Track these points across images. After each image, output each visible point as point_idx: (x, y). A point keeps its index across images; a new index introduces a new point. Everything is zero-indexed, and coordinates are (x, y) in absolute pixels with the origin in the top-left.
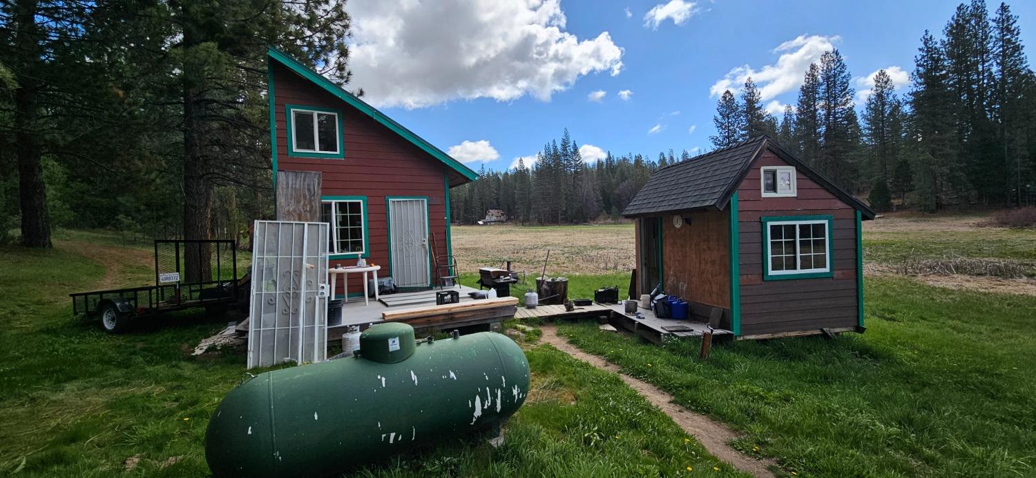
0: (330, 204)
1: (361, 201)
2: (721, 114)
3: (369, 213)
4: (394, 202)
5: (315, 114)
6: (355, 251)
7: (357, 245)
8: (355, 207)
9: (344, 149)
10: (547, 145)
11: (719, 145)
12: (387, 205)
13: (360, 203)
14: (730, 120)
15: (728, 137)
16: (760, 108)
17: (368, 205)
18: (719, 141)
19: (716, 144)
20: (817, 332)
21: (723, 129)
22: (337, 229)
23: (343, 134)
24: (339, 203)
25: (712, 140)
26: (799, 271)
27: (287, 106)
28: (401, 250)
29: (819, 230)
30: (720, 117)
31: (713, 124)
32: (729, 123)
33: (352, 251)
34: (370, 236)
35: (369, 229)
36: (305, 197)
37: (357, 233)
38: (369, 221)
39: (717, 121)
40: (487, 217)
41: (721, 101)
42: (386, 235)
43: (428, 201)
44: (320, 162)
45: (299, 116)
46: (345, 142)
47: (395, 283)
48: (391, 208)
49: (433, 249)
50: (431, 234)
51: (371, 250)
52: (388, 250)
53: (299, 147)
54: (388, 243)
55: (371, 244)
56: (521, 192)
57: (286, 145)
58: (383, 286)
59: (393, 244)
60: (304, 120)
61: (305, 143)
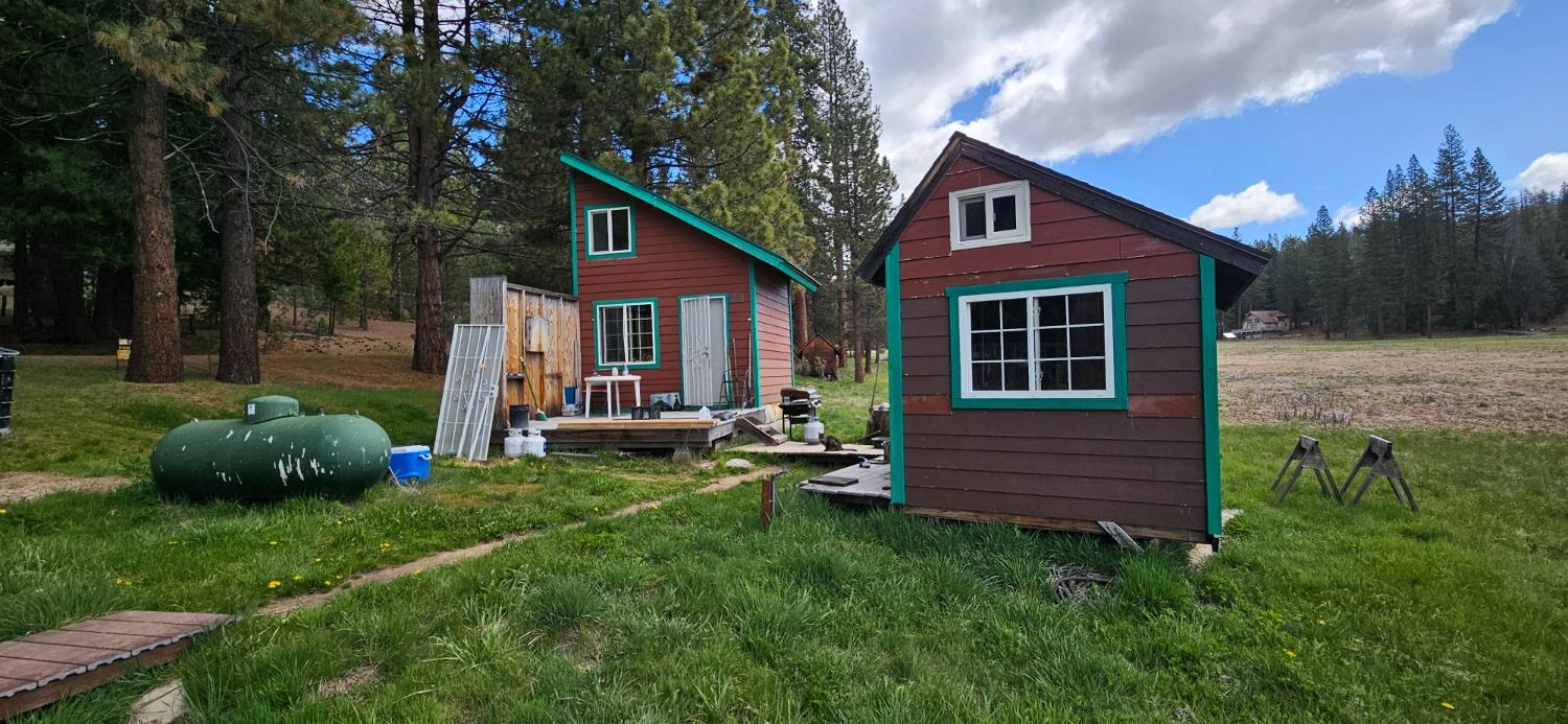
0: (621, 309)
1: (652, 304)
3: (660, 317)
4: (685, 302)
5: (609, 211)
6: (645, 360)
7: (648, 354)
8: (646, 310)
9: (636, 246)
10: (1394, 169)
12: (678, 307)
13: (650, 305)
17: (658, 307)
20: (1089, 528)
22: (629, 337)
23: (637, 228)
24: (632, 307)
26: (1035, 392)
27: (585, 207)
28: (691, 360)
33: (643, 361)
34: (661, 344)
35: (661, 335)
36: (489, 300)
37: (647, 340)
38: (660, 327)
40: (1245, 325)
42: (679, 343)
43: (728, 299)
44: (613, 263)
45: (595, 216)
46: (636, 238)
47: (682, 400)
48: (683, 310)
49: (732, 359)
50: (730, 341)
51: (661, 361)
52: (680, 360)
53: (596, 250)
54: (679, 353)
55: (662, 353)
56: (1324, 273)
57: (583, 249)
58: (661, 403)
59: (684, 352)
60: (600, 220)
61: (601, 244)
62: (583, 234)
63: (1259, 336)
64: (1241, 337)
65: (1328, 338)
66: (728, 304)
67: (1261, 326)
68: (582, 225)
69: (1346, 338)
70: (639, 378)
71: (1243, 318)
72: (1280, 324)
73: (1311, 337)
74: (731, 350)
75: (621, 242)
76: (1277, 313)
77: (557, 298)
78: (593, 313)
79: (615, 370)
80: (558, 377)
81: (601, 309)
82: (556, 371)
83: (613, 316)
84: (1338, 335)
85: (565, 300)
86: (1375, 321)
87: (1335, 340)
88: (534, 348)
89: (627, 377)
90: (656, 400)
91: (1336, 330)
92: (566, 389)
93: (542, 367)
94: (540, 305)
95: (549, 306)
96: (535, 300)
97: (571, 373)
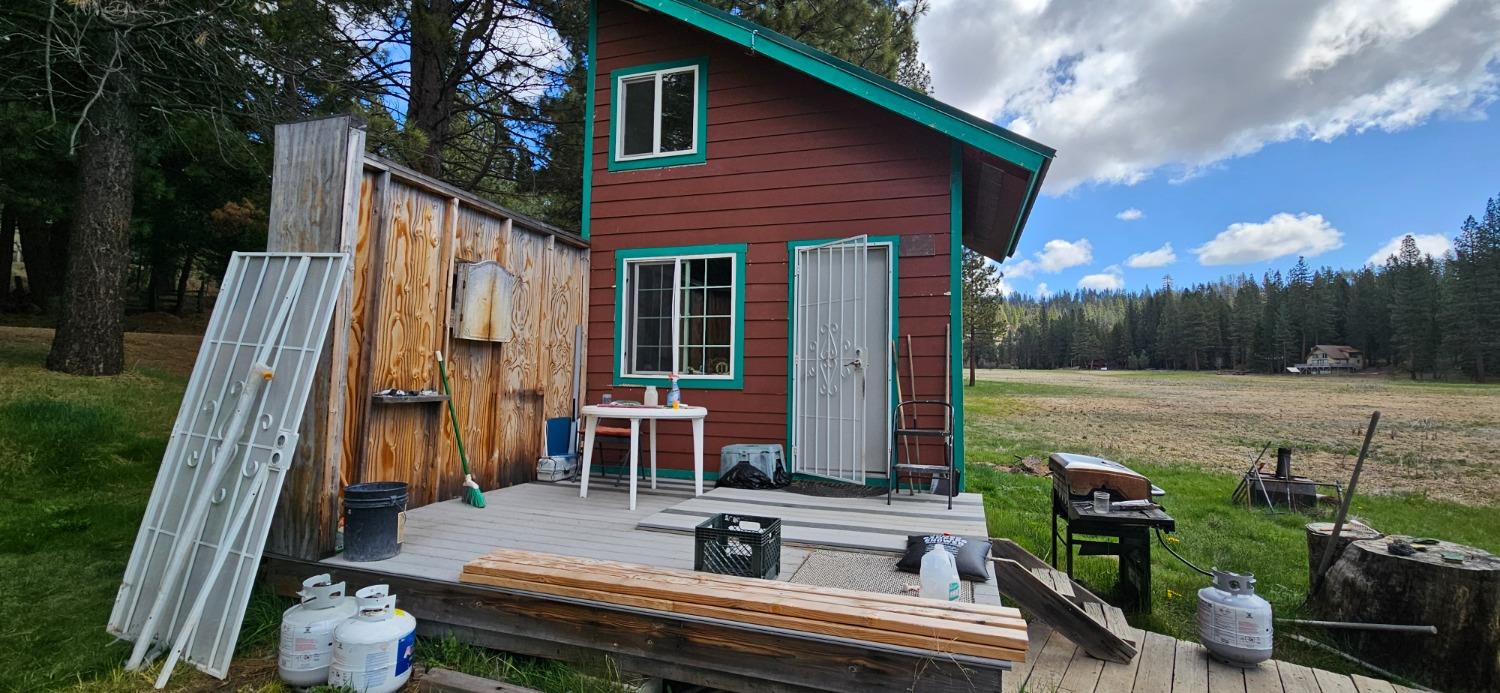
0: (671, 267)
1: (733, 256)
3: (748, 284)
4: (804, 253)
5: (659, 76)
6: (714, 372)
7: (717, 360)
8: (721, 269)
9: (709, 142)
12: (787, 263)
13: (730, 259)
17: (748, 264)
22: (682, 321)
23: (710, 108)
24: (692, 262)
27: (613, 73)
28: (813, 376)
33: (707, 373)
34: (746, 339)
37: (720, 331)
38: (748, 304)
40: (1311, 360)
42: (786, 339)
43: (899, 247)
44: (658, 177)
45: (631, 87)
46: (709, 126)
47: (789, 465)
48: (798, 269)
49: (906, 379)
50: (901, 339)
51: (747, 374)
52: (786, 376)
53: (628, 151)
54: (786, 358)
55: (747, 358)
56: (1410, 308)
57: (603, 150)
58: (744, 466)
59: (797, 359)
60: (639, 96)
61: (639, 139)
62: (605, 122)
63: (1326, 372)
64: (1305, 372)
65: (1414, 378)
66: (900, 258)
67: (1329, 362)
68: (606, 106)
69: (1436, 379)
70: (702, 411)
71: (1308, 353)
72: (1352, 361)
73: (1393, 376)
74: (902, 357)
75: (677, 135)
76: (1348, 349)
77: (544, 235)
78: (614, 271)
79: (651, 393)
80: (536, 397)
81: (631, 266)
82: (530, 385)
83: (655, 278)
84: (1425, 376)
85: (558, 241)
86: (1473, 362)
87: (1422, 380)
88: (472, 330)
89: (679, 411)
90: (735, 461)
91: (1422, 371)
92: (551, 422)
93: (495, 375)
94: (501, 241)
95: (521, 249)
96: (489, 229)
97: (563, 387)
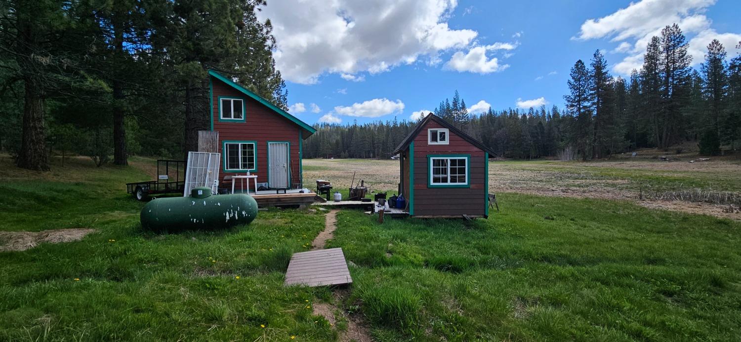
0: (238, 145)
1: (254, 143)
2: (573, 78)
3: (257, 150)
4: (271, 144)
5: (232, 100)
7: (251, 166)
8: (251, 146)
9: (246, 118)
10: (442, 103)
11: (572, 102)
12: (267, 146)
14: (581, 83)
15: (579, 96)
16: (606, 73)
17: (257, 146)
18: (571, 99)
19: (568, 101)
20: (461, 216)
21: (575, 90)
22: (241, 157)
23: (246, 110)
24: (243, 144)
25: (565, 99)
26: (449, 183)
27: (219, 97)
28: (274, 169)
29: (462, 162)
30: (572, 81)
31: (567, 86)
32: (580, 84)
34: (258, 161)
35: (258, 157)
36: (210, 142)
37: (251, 160)
38: (258, 154)
39: (570, 84)
41: (574, 68)
42: (267, 161)
43: (290, 144)
44: (233, 124)
45: (224, 101)
46: (246, 114)
47: (269, 186)
48: (269, 147)
49: (292, 169)
50: (290, 161)
51: (258, 169)
52: (267, 169)
53: (224, 117)
54: (267, 165)
55: (258, 165)
57: (218, 116)
59: (270, 165)
60: (227, 104)
61: (227, 114)
62: (217, 109)
66: (290, 146)
68: (217, 104)
74: (291, 165)
75: (237, 115)
78: (222, 146)
81: (227, 144)
83: (233, 148)
89: (252, 176)
90: (259, 186)
